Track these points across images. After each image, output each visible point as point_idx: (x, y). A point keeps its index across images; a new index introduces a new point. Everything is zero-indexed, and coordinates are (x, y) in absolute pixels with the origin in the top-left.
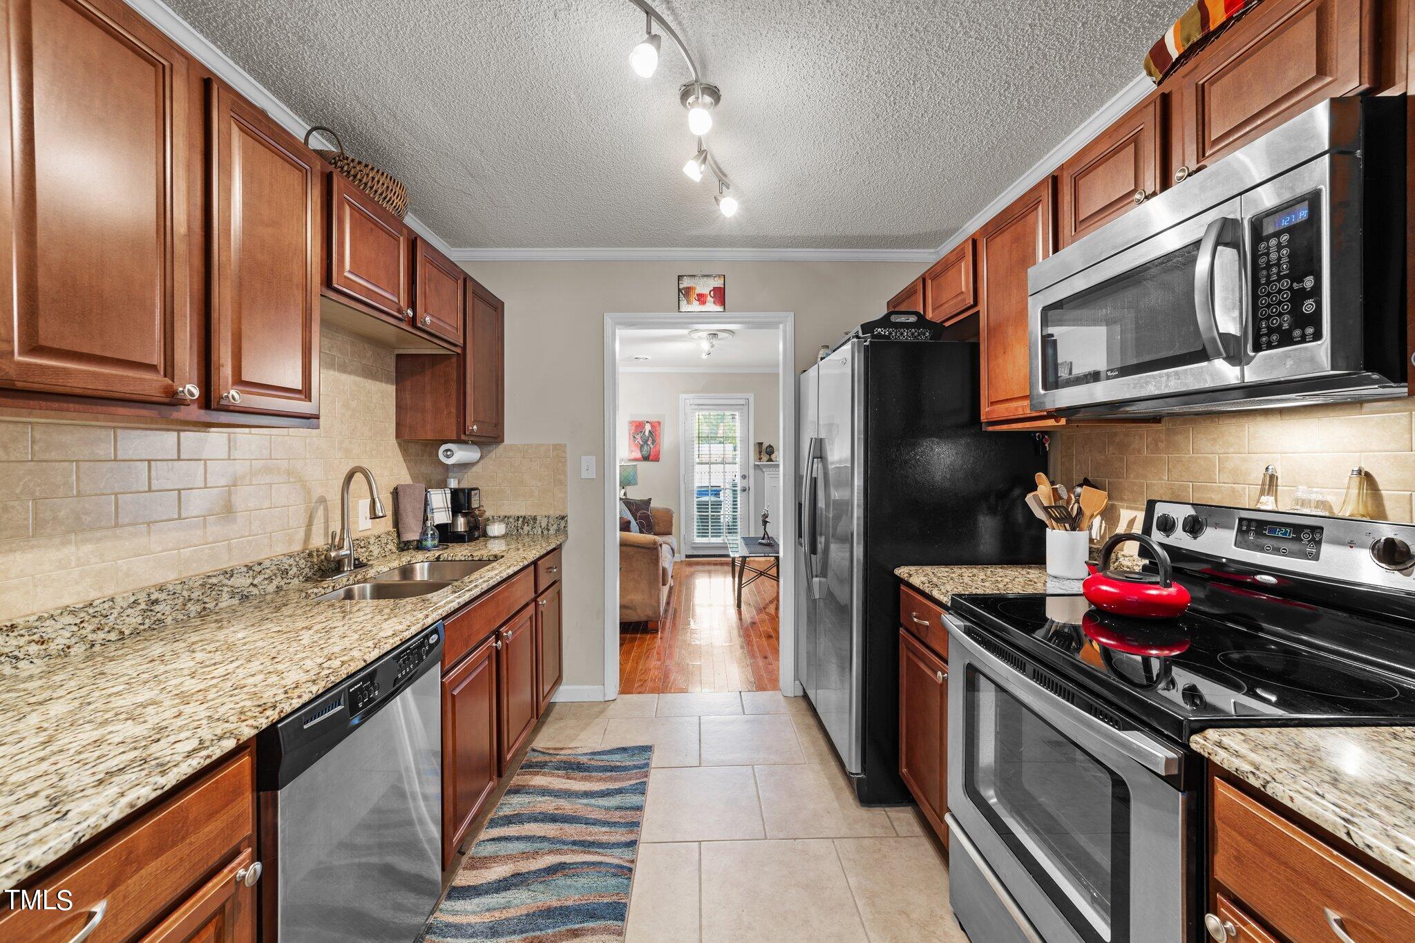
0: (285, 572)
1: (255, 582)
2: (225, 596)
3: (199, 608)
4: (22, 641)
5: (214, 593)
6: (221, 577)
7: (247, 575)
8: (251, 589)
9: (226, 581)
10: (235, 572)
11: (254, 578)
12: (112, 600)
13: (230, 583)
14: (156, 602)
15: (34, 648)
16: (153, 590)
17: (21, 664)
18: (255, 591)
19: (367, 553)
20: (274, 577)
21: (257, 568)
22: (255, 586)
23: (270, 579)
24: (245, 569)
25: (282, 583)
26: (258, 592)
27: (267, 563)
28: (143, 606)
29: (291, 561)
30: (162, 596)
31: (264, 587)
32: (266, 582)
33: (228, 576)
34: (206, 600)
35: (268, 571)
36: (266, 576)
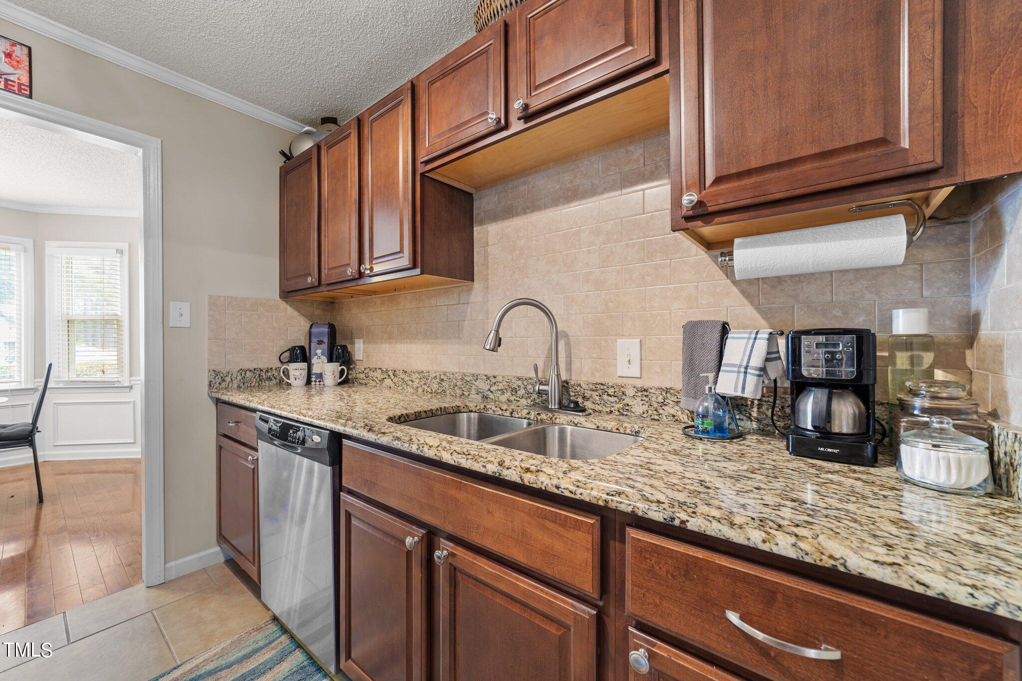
0: (514, 391)
1: (492, 390)
2: (473, 391)
3: (461, 393)
4: (408, 378)
5: (467, 386)
6: (471, 378)
7: (486, 382)
8: (489, 393)
9: (473, 382)
10: (479, 377)
11: (491, 386)
12: (429, 372)
13: (476, 383)
14: (442, 380)
15: (410, 383)
16: (441, 374)
17: (408, 387)
18: (492, 396)
19: (621, 406)
20: (505, 391)
21: (493, 380)
22: (492, 392)
23: (503, 392)
24: (485, 378)
25: (512, 398)
26: (494, 398)
27: (500, 378)
28: (438, 380)
29: (520, 383)
30: (445, 378)
31: (498, 395)
32: (499, 392)
33: (475, 378)
34: (464, 389)
35: (500, 384)
36: (500, 388)
